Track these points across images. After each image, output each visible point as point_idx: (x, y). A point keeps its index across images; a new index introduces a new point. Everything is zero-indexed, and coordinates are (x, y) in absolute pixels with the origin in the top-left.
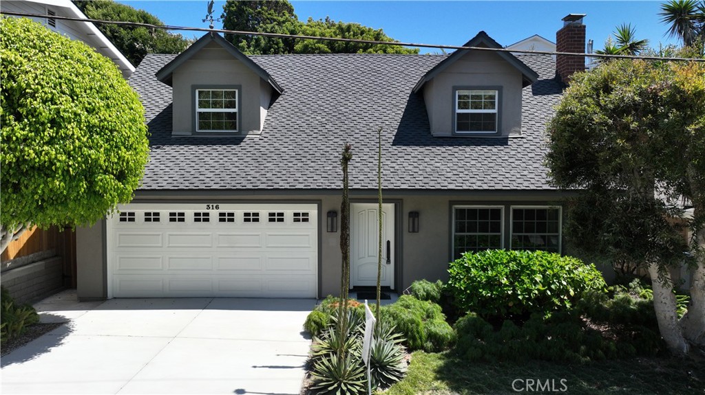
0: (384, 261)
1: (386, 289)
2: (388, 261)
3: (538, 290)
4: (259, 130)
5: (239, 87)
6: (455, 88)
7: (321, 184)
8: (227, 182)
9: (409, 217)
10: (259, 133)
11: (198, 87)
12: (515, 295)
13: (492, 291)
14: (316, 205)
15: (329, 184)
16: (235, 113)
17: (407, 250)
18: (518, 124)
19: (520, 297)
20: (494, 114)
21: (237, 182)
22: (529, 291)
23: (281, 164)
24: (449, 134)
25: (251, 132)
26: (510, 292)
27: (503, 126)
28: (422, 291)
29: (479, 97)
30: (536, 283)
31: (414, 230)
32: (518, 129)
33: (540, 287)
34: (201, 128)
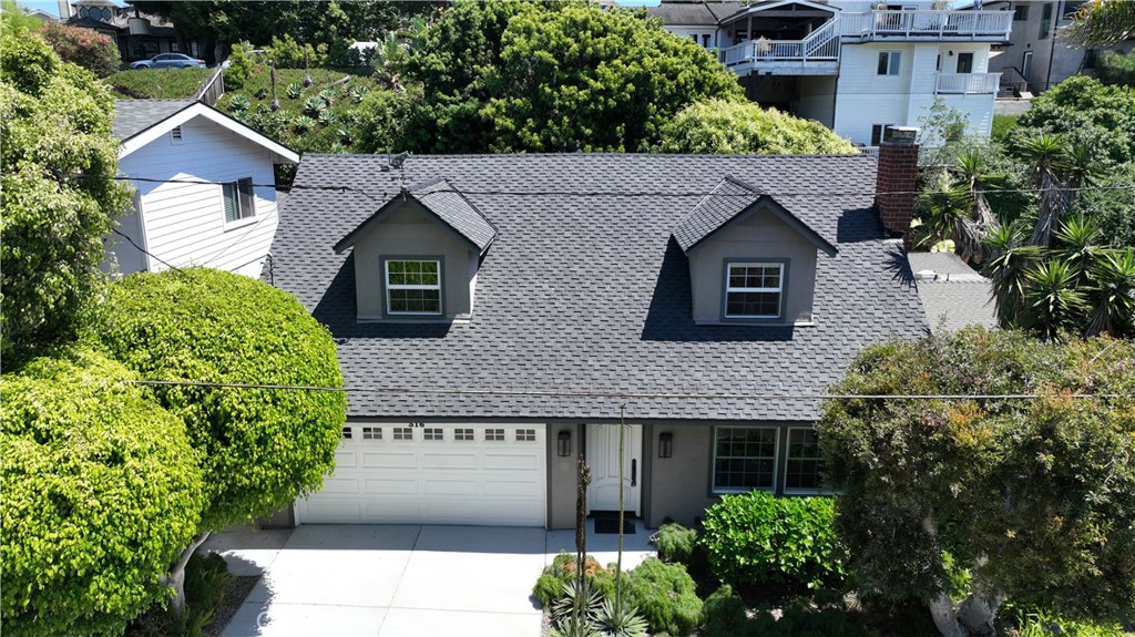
0: (627, 483)
1: (630, 515)
2: (634, 483)
3: (806, 557)
4: (469, 312)
5: (442, 259)
6: (726, 261)
7: (550, 409)
8: (434, 404)
9: (661, 439)
10: (469, 316)
11: (387, 257)
12: (777, 564)
13: (751, 558)
14: (544, 425)
15: (561, 409)
16: (437, 291)
17: (656, 478)
18: (808, 307)
19: (783, 569)
20: (777, 294)
21: (447, 404)
22: (794, 560)
23: (500, 374)
24: (715, 320)
25: (458, 316)
26: (772, 561)
27: (789, 309)
28: (671, 543)
29: (758, 270)
30: (804, 548)
31: (666, 454)
32: (807, 314)
33: (808, 553)
34: (393, 309)
